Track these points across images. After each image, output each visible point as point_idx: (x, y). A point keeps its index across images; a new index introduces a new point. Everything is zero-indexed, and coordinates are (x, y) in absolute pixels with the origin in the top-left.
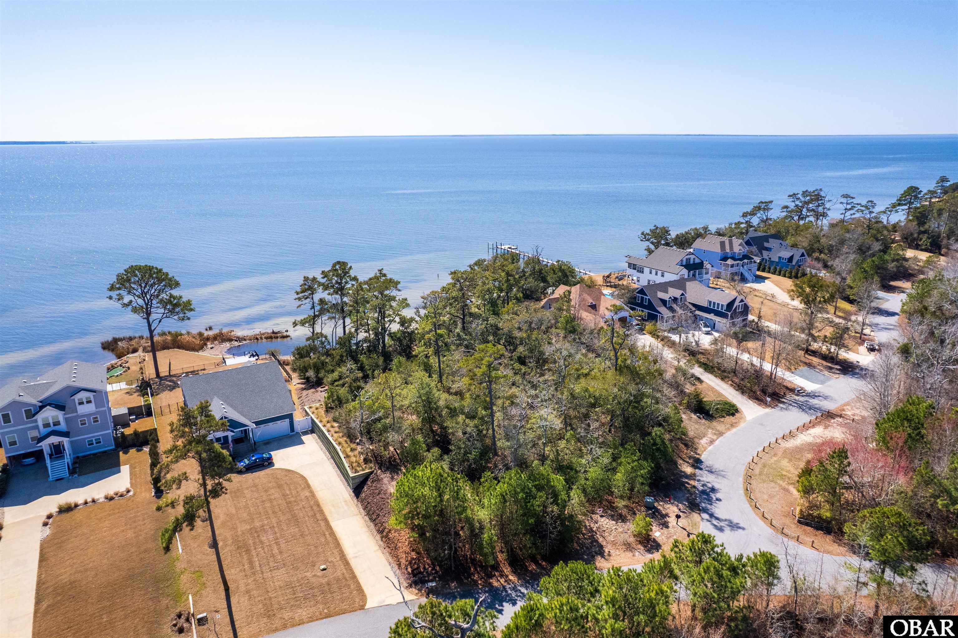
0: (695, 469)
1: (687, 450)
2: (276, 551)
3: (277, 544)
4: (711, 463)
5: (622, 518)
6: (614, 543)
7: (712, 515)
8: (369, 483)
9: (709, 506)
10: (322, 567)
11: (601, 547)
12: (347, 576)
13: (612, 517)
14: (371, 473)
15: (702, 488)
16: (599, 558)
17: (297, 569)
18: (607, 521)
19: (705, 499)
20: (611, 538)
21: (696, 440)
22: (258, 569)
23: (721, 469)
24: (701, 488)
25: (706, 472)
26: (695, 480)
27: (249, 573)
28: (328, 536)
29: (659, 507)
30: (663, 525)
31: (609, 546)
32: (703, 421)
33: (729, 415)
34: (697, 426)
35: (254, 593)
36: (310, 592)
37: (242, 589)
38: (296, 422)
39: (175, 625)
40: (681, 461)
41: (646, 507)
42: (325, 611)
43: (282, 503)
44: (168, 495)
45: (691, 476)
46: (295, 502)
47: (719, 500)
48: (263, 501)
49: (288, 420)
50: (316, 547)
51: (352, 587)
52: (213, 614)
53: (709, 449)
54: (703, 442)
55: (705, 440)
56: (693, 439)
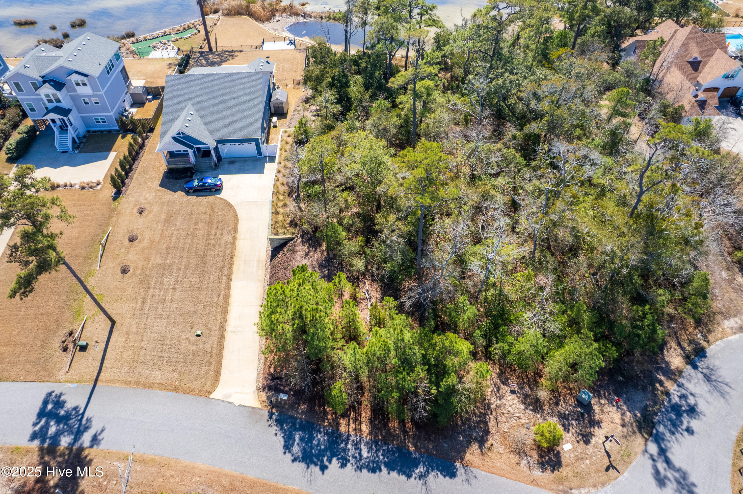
0: (687, 363)
1: (695, 328)
2: (169, 298)
3: (174, 289)
5: (536, 405)
8: (285, 249)
9: (668, 434)
10: (199, 332)
11: (487, 432)
12: (215, 350)
14: (292, 239)
15: (677, 400)
16: (475, 447)
17: (176, 324)
18: (516, 401)
19: (671, 420)
20: (505, 427)
22: (146, 311)
23: (726, 380)
24: (675, 399)
26: (675, 381)
27: (138, 312)
28: (222, 297)
30: (583, 436)
31: (497, 437)
35: (132, 336)
36: (176, 356)
37: (125, 329)
38: (264, 147)
39: (64, 342)
40: (673, 344)
41: (577, 400)
42: (177, 383)
43: (202, 243)
44: (123, 199)
45: (673, 373)
46: (214, 245)
47: (690, 431)
48: (187, 235)
49: (254, 143)
50: (204, 306)
51: (213, 366)
52: (94, 343)
53: (730, 338)
54: (727, 323)
55: (732, 322)
56: (714, 314)
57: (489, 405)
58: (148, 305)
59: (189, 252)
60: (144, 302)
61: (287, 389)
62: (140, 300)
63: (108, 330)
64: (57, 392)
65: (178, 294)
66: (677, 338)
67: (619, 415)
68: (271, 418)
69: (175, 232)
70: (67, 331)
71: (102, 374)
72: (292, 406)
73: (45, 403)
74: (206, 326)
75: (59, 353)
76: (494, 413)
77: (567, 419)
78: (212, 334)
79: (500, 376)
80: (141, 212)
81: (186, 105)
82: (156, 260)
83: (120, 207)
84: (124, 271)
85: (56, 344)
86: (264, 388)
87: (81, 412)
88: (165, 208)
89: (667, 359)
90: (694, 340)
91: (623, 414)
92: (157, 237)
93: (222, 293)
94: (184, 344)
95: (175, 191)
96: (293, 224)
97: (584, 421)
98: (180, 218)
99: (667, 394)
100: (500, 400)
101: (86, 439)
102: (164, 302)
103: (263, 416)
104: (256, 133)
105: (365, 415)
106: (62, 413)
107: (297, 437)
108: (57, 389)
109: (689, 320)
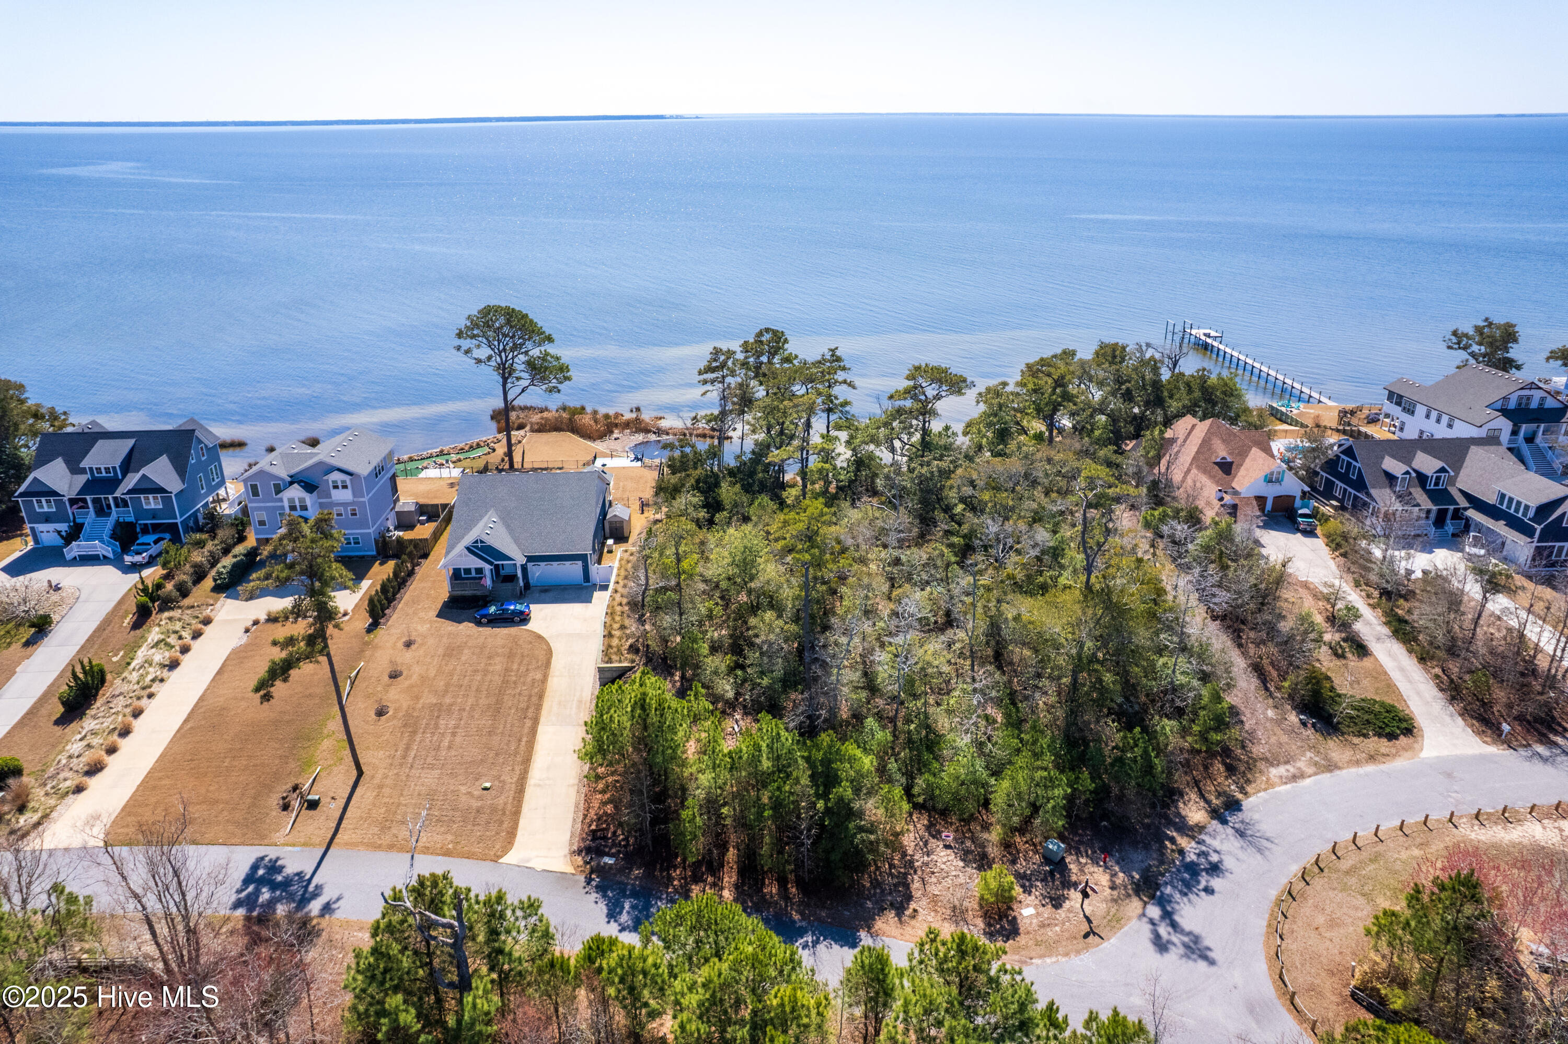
0: (1212, 818)
1: (1227, 778)
2: (446, 743)
4: (1256, 816)
5: (983, 862)
6: (934, 900)
7: (1168, 916)
8: (621, 681)
9: (1177, 896)
10: (488, 785)
11: (909, 898)
12: (509, 807)
13: (966, 855)
14: (630, 669)
15: (1194, 857)
16: (891, 915)
17: (453, 775)
18: (952, 857)
19: (1183, 881)
20: (934, 890)
21: (1261, 765)
23: (1268, 835)
24: (1191, 857)
25: (1230, 831)
26: (1193, 838)
27: (398, 761)
29: (1072, 866)
30: (1051, 899)
31: (924, 902)
32: (1310, 732)
33: (1380, 735)
34: (1284, 739)
35: (387, 791)
36: (450, 813)
37: (376, 781)
38: (594, 568)
39: (284, 798)
40: (1193, 796)
41: (1044, 857)
42: (450, 846)
43: (497, 680)
44: (381, 632)
45: (1191, 828)
46: (515, 683)
47: (1209, 891)
48: (476, 671)
49: (580, 563)
50: (497, 755)
51: (505, 825)
52: (329, 799)
53: (1277, 789)
54: (1274, 772)
55: (1282, 770)
56: (1255, 761)
57: (911, 862)
58: (412, 754)
59: (478, 690)
60: (408, 748)
61: (613, 851)
62: (402, 746)
63: (351, 783)
64: (273, 856)
65: (458, 739)
66: (1200, 790)
67: (1107, 877)
68: (588, 883)
69: (458, 668)
70: (289, 786)
71: (339, 836)
72: (621, 871)
73: (255, 867)
74: (498, 778)
75: (276, 812)
76: (919, 873)
77: (1029, 880)
78: (507, 787)
79: (928, 828)
80: (408, 644)
81: (487, 512)
82: (429, 699)
83: (376, 641)
84: (380, 713)
85: (274, 800)
86: (579, 852)
87: (307, 877)
88: (445, 640)
89: (1183, 813)
90: (1225, 792)
91: (1114, 875)
92: (432, 673)
93: (525, 739)
94: (463, 798)
95: (460, 622)
96: (633, 649)
97: (1053, 881)
98: (466, 651)
99: (1181, 852)
100: (928, 855)
101: (315, 907)
102: (438, 748)
103: (577, 881)
104: (585, 546)
105: (729, 878)
106: (279, 878)
107: (627, 906)
108: (272, 853)
109: (1218, 767)
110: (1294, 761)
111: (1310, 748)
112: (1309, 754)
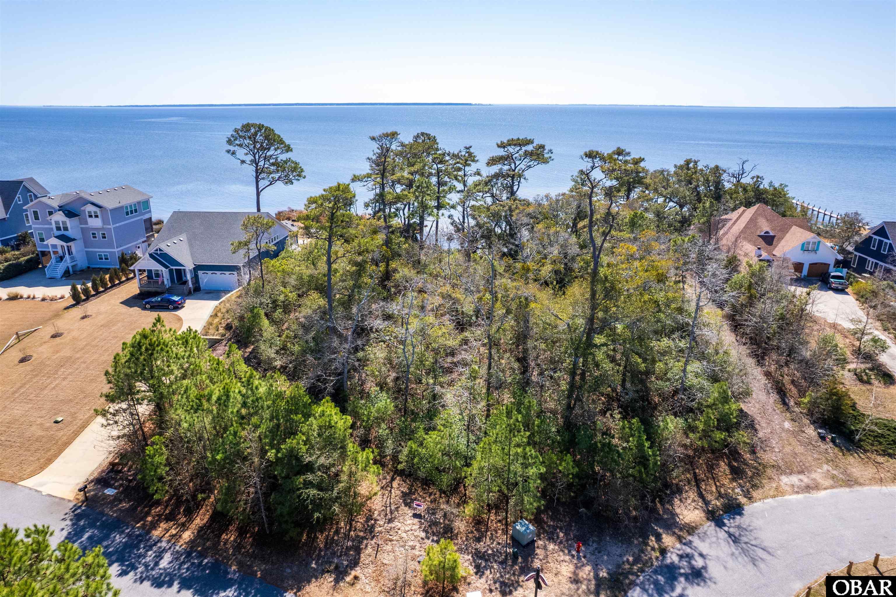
0: (709, 519)
1: (731, 481)
2: (52, 386)
3: (64, 379)
4: (757, 523)
6: (381, 569)
10: (60, 419)
11: (356, 563)
13: (431, 526)
14: (220, 341)
15: (676, 560)
16: (329, 579)
18: (416, 527)
19: (657, 584)
20: (387, 558)
21: (769, 472)
22: (17, 395)
23: (766, 544)
24: (673, 559)
25: (723, 536)
26: (681, 538)
29: (539, 552)
30: (503, 584)
31: (369, 570)
32: (828, 446)
34: (800, 449)
44: (75, 309)
49: (236, 274)
50: (86, 396)
51: (50, 453)
53: (787, 497)
54: (785, 480)
55: (794, 479)
56: (765, 467)
57: (373, 527)
58: (22, 391)
60: (21, 387)
61: (119, 483)
62: (19, 384)
65: (64, 383)
66: (699, 489)
67: (571, 568)
68: (72, 511)
69: (105, 334)
72: (111, 502)
74: (73, 414)
76: (377, 538)
77: (487, 561)
78: (75, 422)
80: (84, 318)
81: (179, 235)
82: (66, 353)
83: (65, 314)
84: (23, 361)
86: (92, 481)
88: (111, 317)
89: (677, 511)
90: (727, 495)
91: (579, 567)
92: (83, 336)
94: (34, 428)
96: (228, 327)
97: (513, 566)
98: (119, 324)
99: (664, 551)
100: (393, 522)
102: (44, 389)
103: (66, 508)
104: (239, 260)
105: (199, 520)
109: (723, 467)
110: (809, 472)
111: (828, 461)
112: (825, 467)
